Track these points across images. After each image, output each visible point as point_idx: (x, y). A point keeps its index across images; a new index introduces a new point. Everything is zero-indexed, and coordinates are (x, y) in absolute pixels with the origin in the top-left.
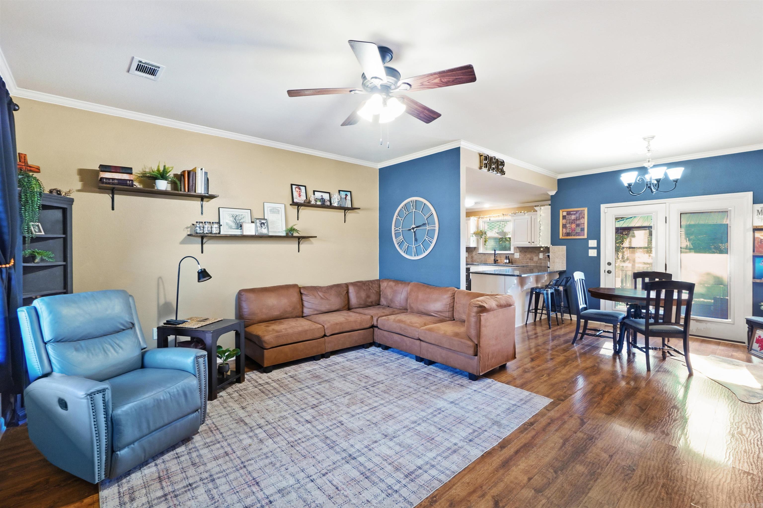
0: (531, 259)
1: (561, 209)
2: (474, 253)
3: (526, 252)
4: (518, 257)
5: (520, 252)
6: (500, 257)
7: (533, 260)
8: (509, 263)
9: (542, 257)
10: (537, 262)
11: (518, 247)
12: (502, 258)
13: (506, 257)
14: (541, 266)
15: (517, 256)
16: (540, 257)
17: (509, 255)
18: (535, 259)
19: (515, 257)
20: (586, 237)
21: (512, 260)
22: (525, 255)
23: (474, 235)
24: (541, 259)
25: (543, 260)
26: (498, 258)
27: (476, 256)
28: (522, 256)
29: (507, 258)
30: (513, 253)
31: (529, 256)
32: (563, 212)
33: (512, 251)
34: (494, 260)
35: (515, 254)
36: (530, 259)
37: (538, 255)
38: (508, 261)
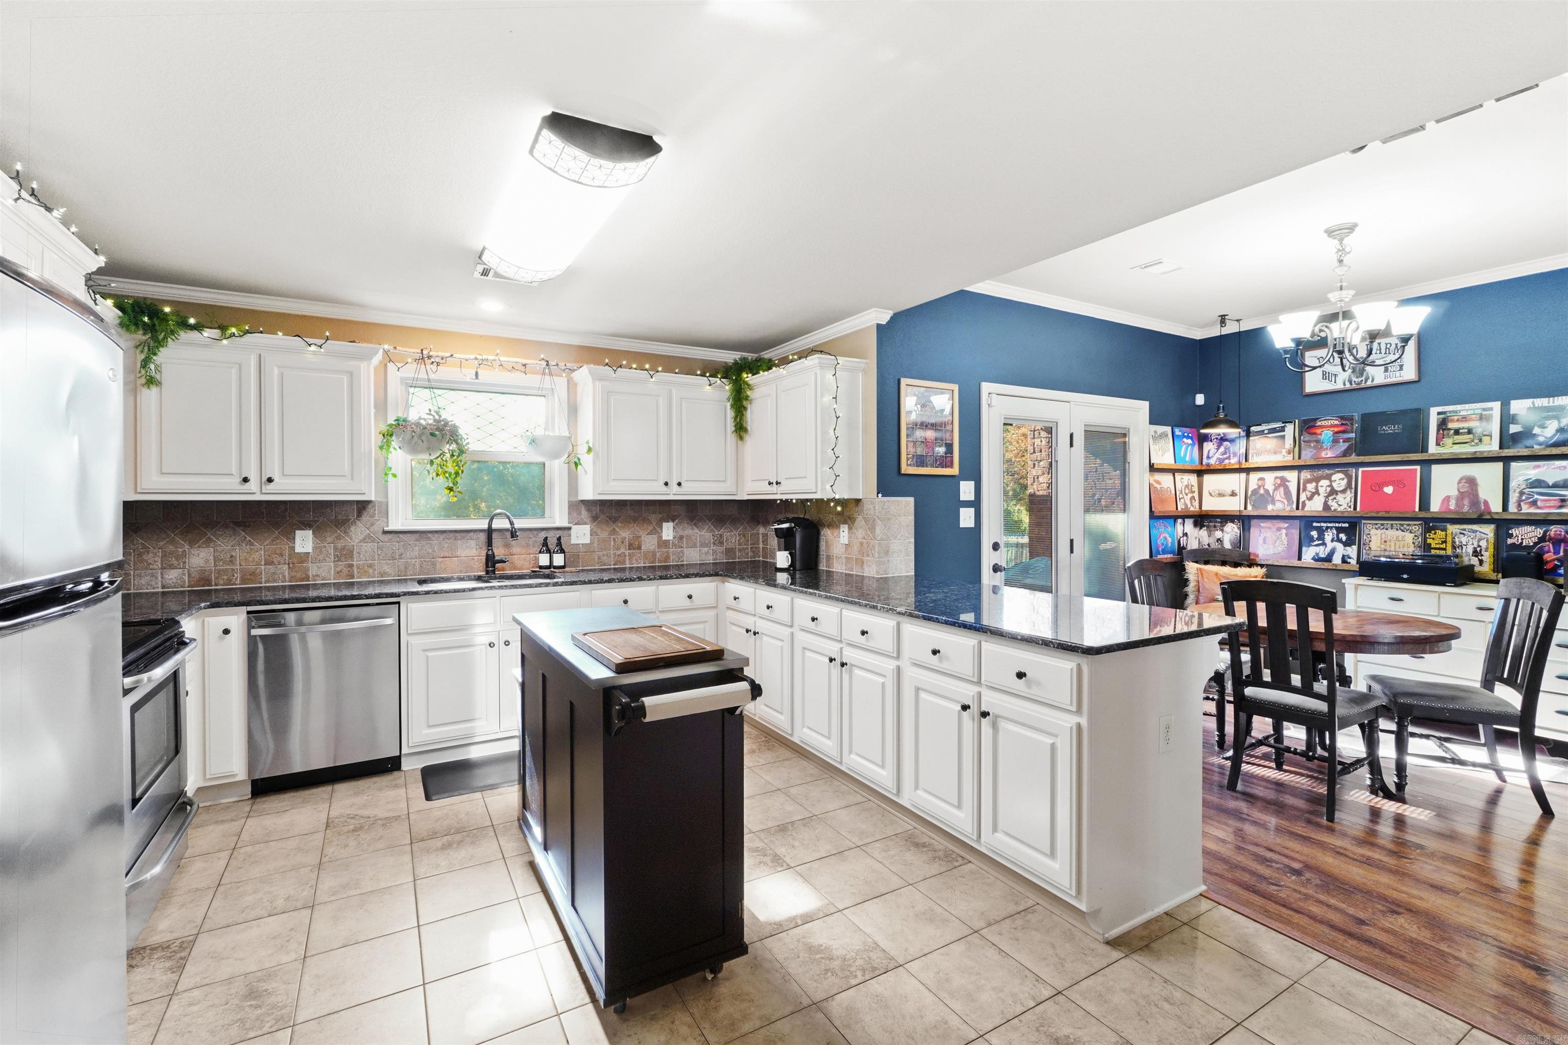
0: (634, 545)
2: (358, 532)
3: (614, 520)
4: (587, 540)
5: (595, 518)
7: (639, 547)
8: (565, 566)
9: (671, 538)
11: (585, 503)
13: (546, 544)
14: (667, 568)
15: (581, 535)
16: (664, 537)
17: (551, 535)
18: (649, 543)
19: (574, 541)
20: (955, 471)
22: (614, 532)
24: (668, 541)
25: (674, 545)
26: (507, 551)
28: (603, 535)
30: (566, 525)
31: (624, 534)
33: (561, 520)
34: (488, 558)
35: (575, 528)
36: (630, 546)
37: (658, 530)
38: (559, 560)
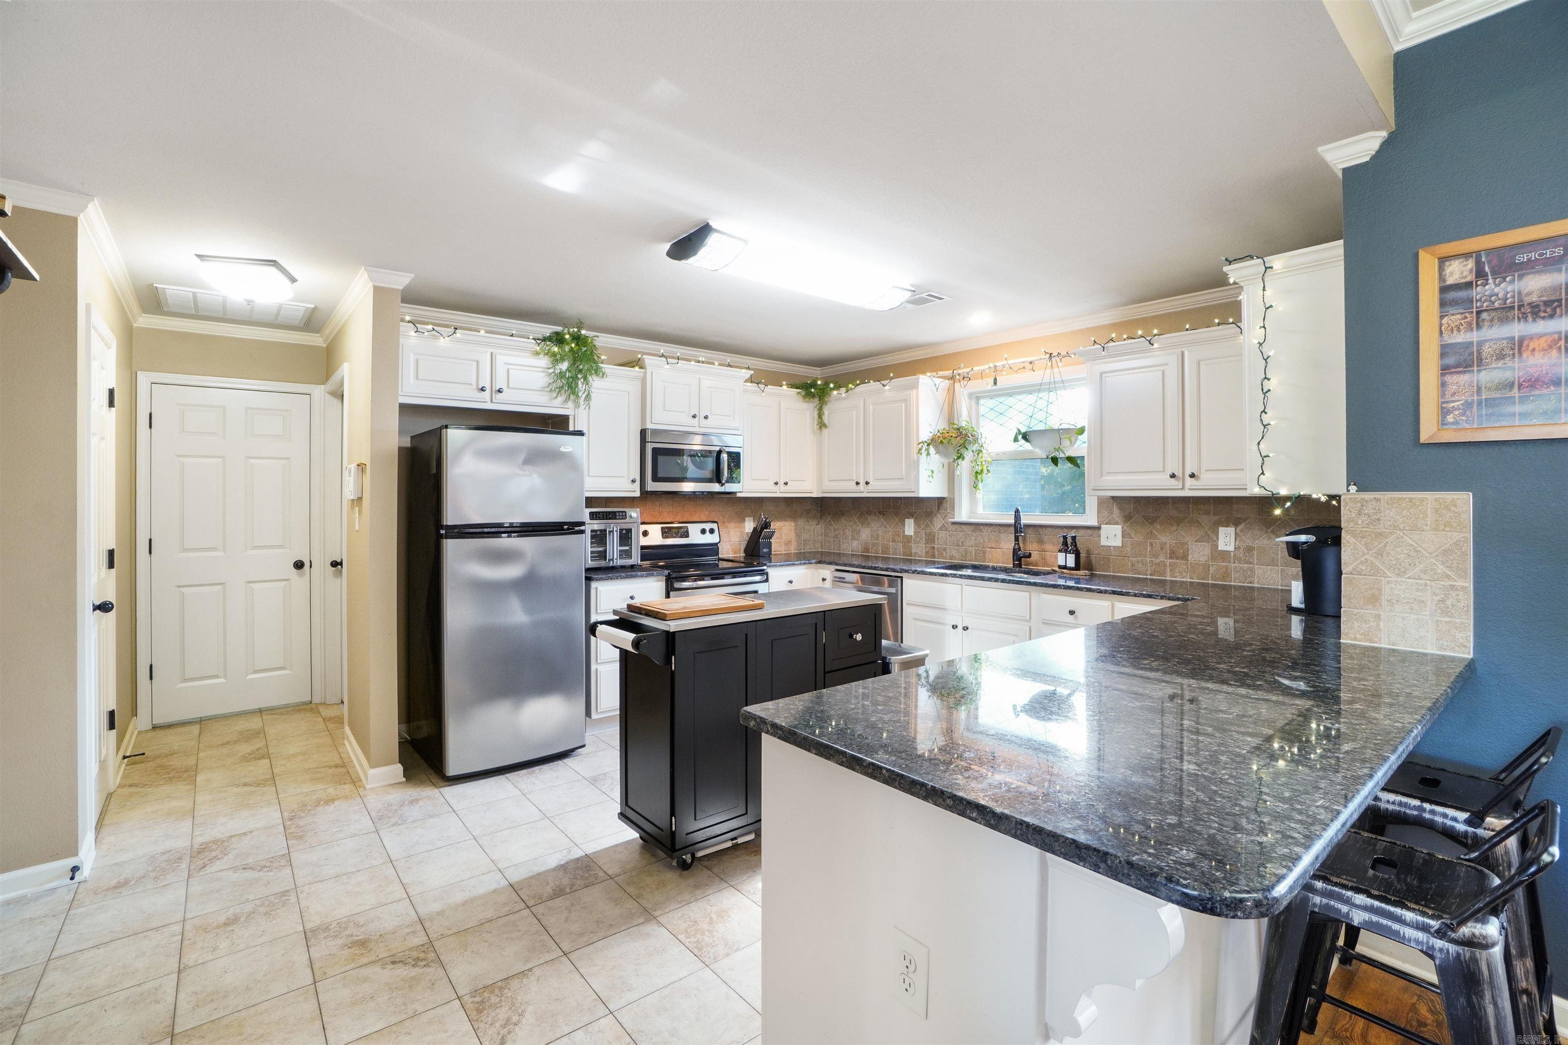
0: (1179, 554)
1: (1430, 241)
2: (938, 522)
3: (1151, 520)
4: (1118, 543)
5: (1128, 518)
6: (1041, 542)
7: (1185, 557)
8: (1077, 567)
9: (1231, 548)
10: (1206, 567)
11: (1116, 500)
12: (1048, 547)
13: (1065, 543)
15: (1112, 536)
16: (1221, 547)
17: (1079, 534)
18: (1199, 552)
19: (1104, 542)
21: (1088, 553)
22: (1151, 535)
23: (932, 450)
24: (1227, 552)
25: (1237, 559)
26: (1031, 547)
27: (943, 534)
28: (1138, 538)
29: (1069, 545)
30: (1095, 524)
31: (1166, 538)
32: (1443, 260)
33: (1090, 518)
34: (1015, 552)
35: (1105, 528)
36: (1173, 555)
37: (1212, 539)
38: (1071, 561)
